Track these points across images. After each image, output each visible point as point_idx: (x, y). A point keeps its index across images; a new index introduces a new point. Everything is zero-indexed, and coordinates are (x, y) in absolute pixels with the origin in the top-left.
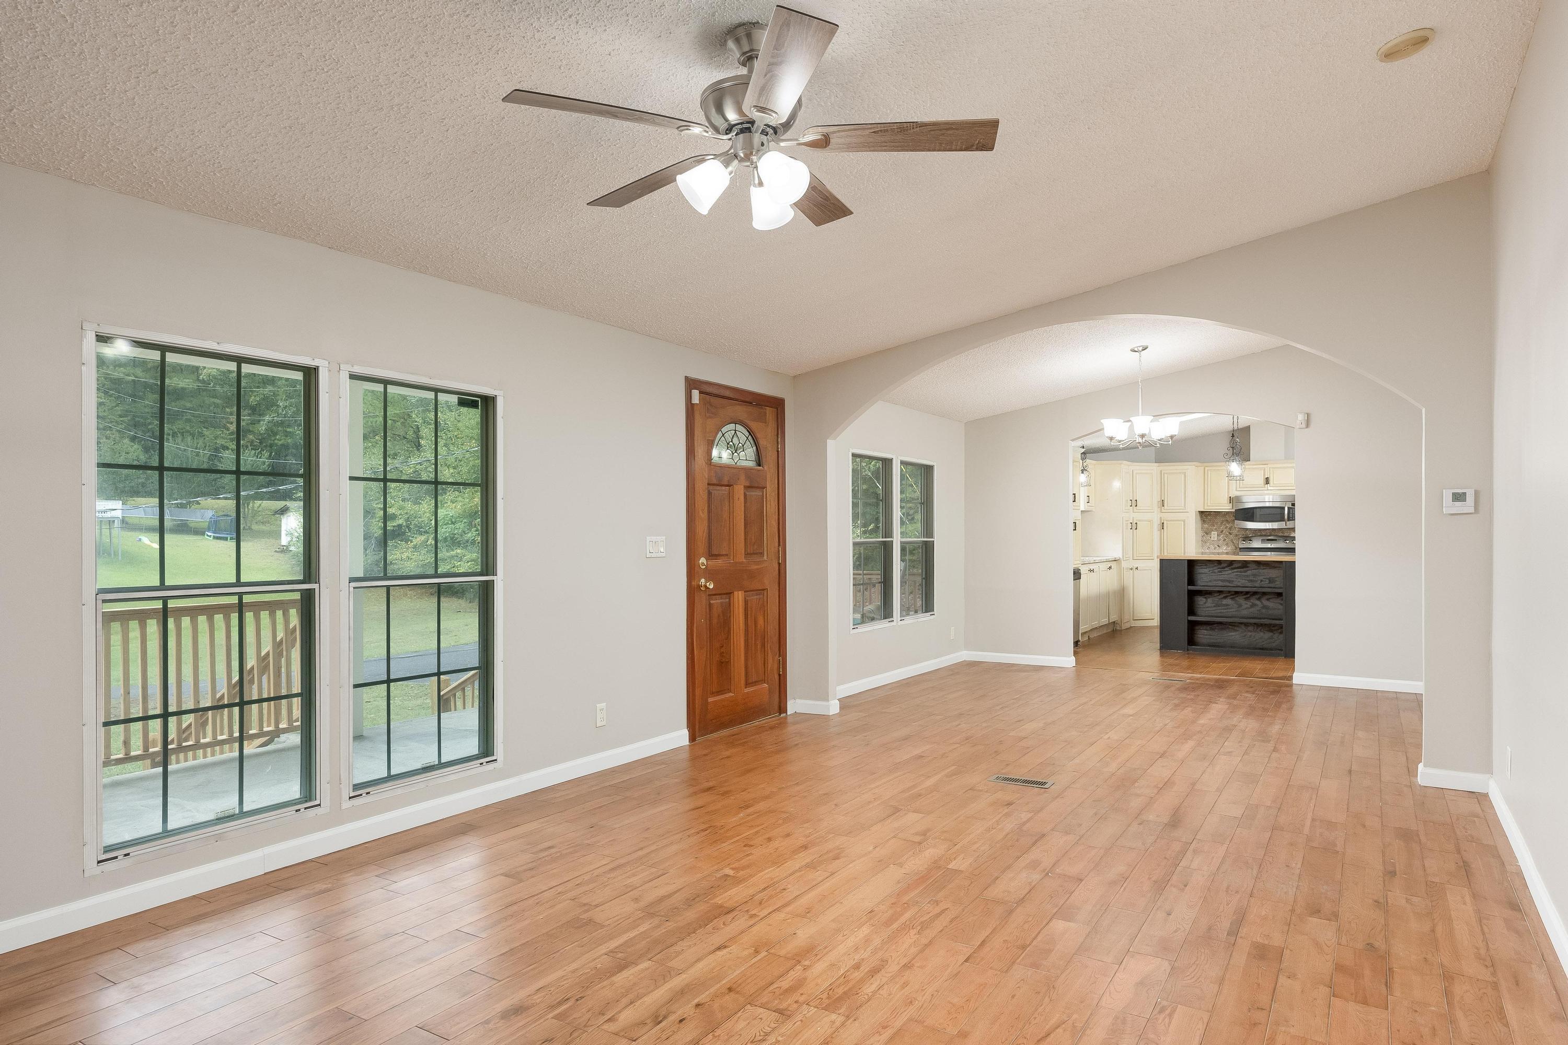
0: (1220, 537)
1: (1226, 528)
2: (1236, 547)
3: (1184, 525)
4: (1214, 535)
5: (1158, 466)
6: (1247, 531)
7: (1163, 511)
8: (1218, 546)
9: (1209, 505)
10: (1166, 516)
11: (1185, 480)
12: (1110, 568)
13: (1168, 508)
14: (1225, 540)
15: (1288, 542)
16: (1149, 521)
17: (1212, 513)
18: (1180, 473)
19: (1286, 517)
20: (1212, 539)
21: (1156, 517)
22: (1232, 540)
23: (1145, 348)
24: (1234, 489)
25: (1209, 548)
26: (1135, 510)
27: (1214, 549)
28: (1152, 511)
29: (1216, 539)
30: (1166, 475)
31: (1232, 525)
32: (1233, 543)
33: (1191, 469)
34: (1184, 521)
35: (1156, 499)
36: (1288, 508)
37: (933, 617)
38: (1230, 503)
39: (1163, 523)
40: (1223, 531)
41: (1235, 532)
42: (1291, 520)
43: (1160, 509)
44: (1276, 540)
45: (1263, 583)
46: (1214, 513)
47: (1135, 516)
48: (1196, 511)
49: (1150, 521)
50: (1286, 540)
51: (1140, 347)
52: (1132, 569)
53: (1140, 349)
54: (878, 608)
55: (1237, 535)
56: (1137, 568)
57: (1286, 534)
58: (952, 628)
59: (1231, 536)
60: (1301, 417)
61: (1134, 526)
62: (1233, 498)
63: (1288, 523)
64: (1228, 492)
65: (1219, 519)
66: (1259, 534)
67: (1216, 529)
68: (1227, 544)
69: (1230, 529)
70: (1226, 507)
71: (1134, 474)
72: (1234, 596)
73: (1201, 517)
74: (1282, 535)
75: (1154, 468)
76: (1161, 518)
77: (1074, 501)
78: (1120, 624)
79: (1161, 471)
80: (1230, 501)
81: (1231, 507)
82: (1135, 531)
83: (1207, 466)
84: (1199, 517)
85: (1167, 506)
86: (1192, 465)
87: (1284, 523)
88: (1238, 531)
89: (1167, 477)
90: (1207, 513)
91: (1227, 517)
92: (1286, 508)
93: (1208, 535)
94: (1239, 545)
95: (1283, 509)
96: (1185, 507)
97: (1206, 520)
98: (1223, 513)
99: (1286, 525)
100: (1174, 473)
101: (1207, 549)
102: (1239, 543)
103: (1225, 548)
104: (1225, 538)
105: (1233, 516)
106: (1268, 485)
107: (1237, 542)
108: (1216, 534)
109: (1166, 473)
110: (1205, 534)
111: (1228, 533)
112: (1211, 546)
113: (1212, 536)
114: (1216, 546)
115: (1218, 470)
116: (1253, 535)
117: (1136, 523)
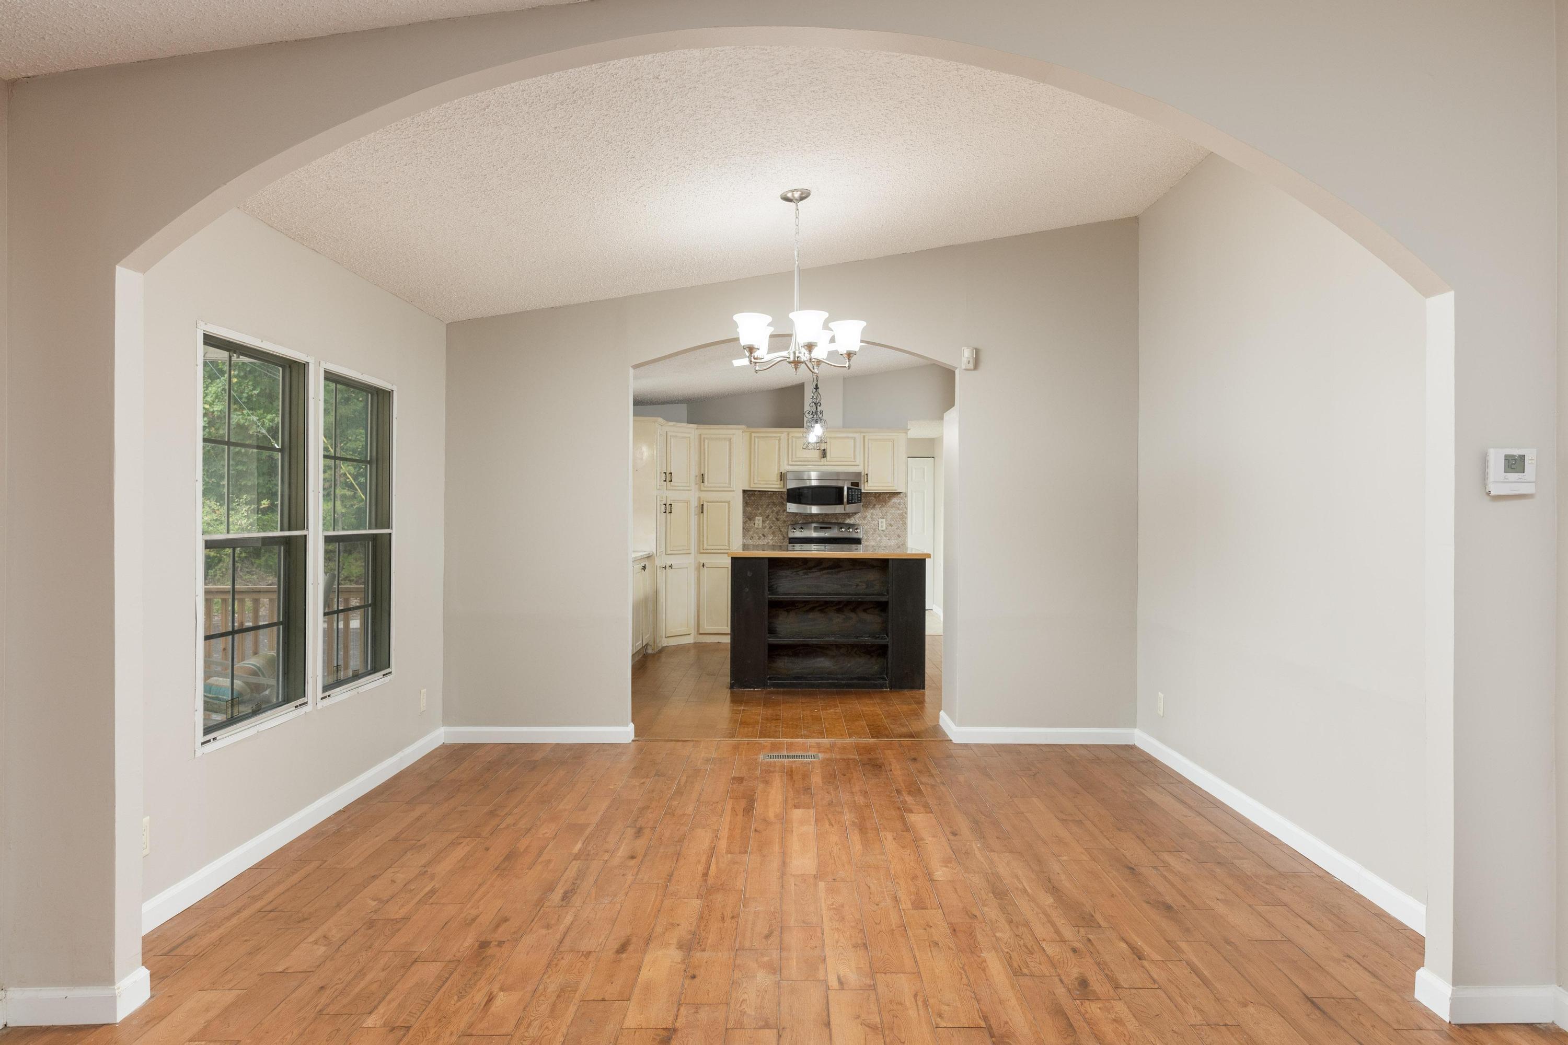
0: (766, 524)
1: (772, 512)
2: (784, 536)
3: (729, 507)
4: (759, 520)
5: (697, 429)
6: (798, 517)
7: (703, 489)
8: (764, 535)
9: (756, 482)
10: (705, 496)
11: (730, 449)
12: (644, 568)
13: (709, 485)
14: (771, 527)
15: (843, 530)
17: (756, 493)
18: (725, 439)
19: (845, 500)
20: (756, 526)
21: (692, 496)
22: (779, 528)
23: (804, 196)
24: (786, 462)
25: (752, 537)
26: (669, 487)
27: (759, 539)
28: (688, 488)
29: (761, 527)
30: (706, 441)
31: (779, 508)
32: (781, 531)
33: (737, 434)
34: (729, 503)
35: (694, 472)
36: (848, 489)
37: (388, 678)
39: (702, 505)
40: (769, 516)
42: (850, 503)
43: (698, 485)
44: (830, 528)
45: (859, 587)
46: (759, 493)
47: (671, 496)
48: (741, 490)
49: (687, 502)
50: (841, 528)
51: (797, 190)
52: (665, 568)
53: (797, 195)
54: (271, 662)
55: (785, 521)
56: (671, 566)
57: (840, 521)
58: (424, 691)
59: (778, 522)
60: (967, 354)
61: (668, 509)
62: (784, 473)
63: (847, 506)
64: (779, 466)
65: (765, 501)
66: (810, 520)
67: (760, 514)
68: (773, 533)
69: (778, 513)
70: (774, 485)
71: (669, 437)
72: (824, 607)
73: (746, 497)
74: (836, 521)
75: (691, 431)
76: (700, 497)
78: (653, 645)
79: (700, 435)
80: (779, 477)
81: (781, 485)
82: (668, 515)
83: (753, 432)
84: (743, 495)
85: (708, 483)
86: (739, 429)
87: (843, 506)
88: (787, 516)
89: (708, 443)
90: (751, 493)
91: (774, 498)
92: (845, 489)
93: (752, 522)
94: (788, 534)
95: (841, 489)
96: (730, 483)
97: (748, 501)
98: (769, 493)
99: (845, 510)
100: (716, 439)
101: (750, 539)
102: (788, 532)
103: (771, 538)
104: (771, 524)
105: (782, 497)
106: (825, 458)
107: (786, 531)
108: (761, 520)
109: (707, 439)
110: (747, 519)
111: (774, 519)
112: (755, 535)
113: (757, 522)
114: (761, 535)
115: (767, 437)
116: (804, 522)
117: (671, 505)
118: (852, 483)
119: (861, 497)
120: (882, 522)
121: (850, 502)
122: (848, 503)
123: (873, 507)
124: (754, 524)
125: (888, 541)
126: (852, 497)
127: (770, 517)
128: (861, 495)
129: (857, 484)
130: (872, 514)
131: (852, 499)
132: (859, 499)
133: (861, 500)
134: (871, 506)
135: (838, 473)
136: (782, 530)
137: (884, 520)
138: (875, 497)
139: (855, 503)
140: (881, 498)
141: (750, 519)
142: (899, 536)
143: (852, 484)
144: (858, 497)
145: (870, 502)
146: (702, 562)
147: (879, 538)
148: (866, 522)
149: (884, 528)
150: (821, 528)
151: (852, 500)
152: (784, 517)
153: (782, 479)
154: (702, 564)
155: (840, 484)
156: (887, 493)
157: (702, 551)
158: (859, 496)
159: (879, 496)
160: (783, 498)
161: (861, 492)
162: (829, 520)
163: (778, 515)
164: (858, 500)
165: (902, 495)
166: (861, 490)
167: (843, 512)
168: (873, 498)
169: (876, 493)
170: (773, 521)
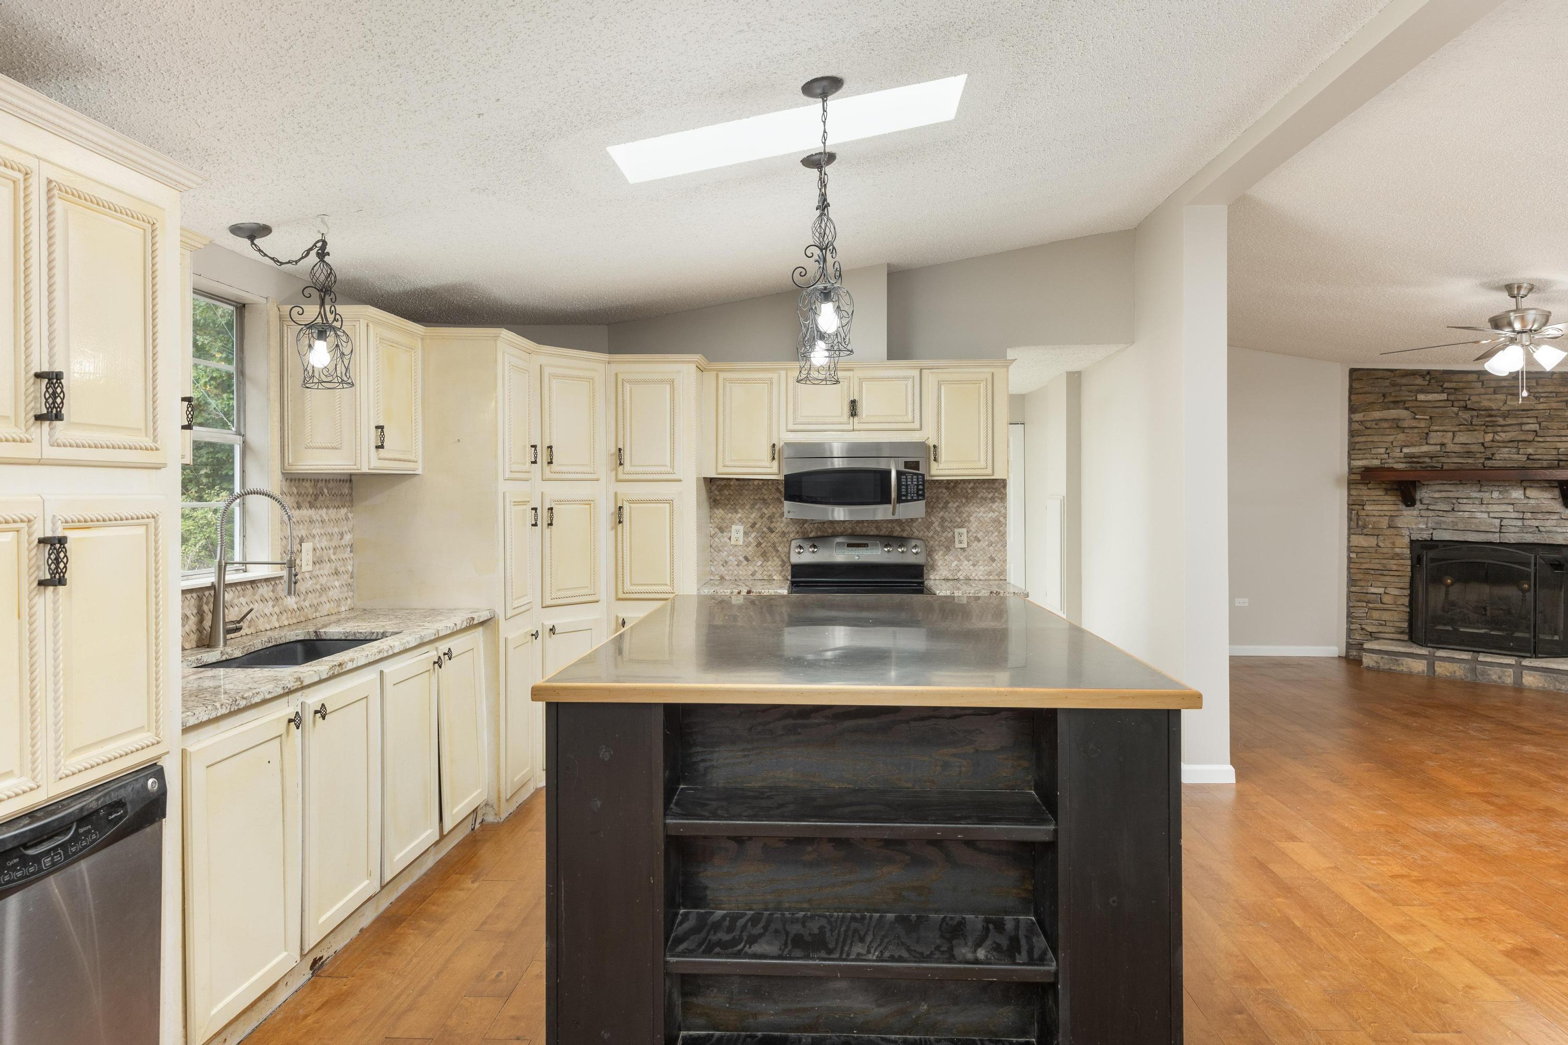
0: (750, 539)
1: (761, 517)
2: (783, 561)
3: (671, 511)
5: (610, 363)
6: (806, 526)
7: (621, 477)
8: (746, 559)
9: (727, 463)
10: (626, 491)
11: (674, 402)
13: (633, 469)
14: (759, 545)
15: (891, 549)
16: (588, 502)
17: (732, 483)
18: (664, 382)
19: (894, 495)
20: (733, 542)
21: (601, 493)
22: (774, 544)
24: (782, 426)
25: (726, 562)
26: (546, 475)
27: (738, 565)
28: (592, 477)
29: (741, 543)
30: (627, 387)
31: (774, 510)
32: (777, 551)
33: (688, 374)
34: (670, 503)
35: (605, 447)
36: (899, 474)
38: (774, 458)
39: (620, 508)
40: (754, 523)
41: (780, 526)
42: (903, 501)
43: (614, 473)
44: (866, 545)
46: (737, 483)
47: (549, 493)
48: (698, 479)
49: (590, 503)
52: (535, 635)
55: (783, 535)
56: (552, 630)
57: (884, 532)
59: (772, 535)
61: (545, 517)
62: (779, 447)
63: (897, 505)
64: (769, 432)
65: (749, 496)
66: (832, 531)
67: (740, 520)
68: (764, 554)
69: (771, 518)
70: (766, 469)
71: (546, 378)
73: (710, 491)
74: (877, 533)
76: (616, 493)
77: (380, 447)
78: (495, 806)
79: (616, 374)
80: (774, 454)
81: (775, 469)
82: (547, 531)
83: (722, 370)
84: (703, 487)
85: (631, 466)
86: (689, 362)
87: (890, 507)
88: (787, 525)
89: (631, 390)
90: (723, 483)
91: (765, 492)
92: (893, 474)
93: (725, 534)
94: (789, 558)
95: (889, 473)
96: (673, 467)
97: (718, 498)
98: (756, 483)
99: (893, 514)
100: (646, 382)
101: (723, 565)
102: (789, 553)
103: (760, 563)
104: (760, 539)
105: (778, 489)
106: (856, 418)
107: (786, 550)
108: (742, 532)
109: (629, 382)
110: (717, 530)
111: (765, 529)
112: (731, 558)
113: (734, 535)
114: (741, 558)
115: (748, 380)
116: (819, 534)
117: (551, 509)
118: (906, 462)
119: (923, 490)
120: (960, 534)
121: (904, 498)
122: (899, 500)
123: (943, 507)
124: (730, 539)
125: (971, 567)
126: (907, 489)
127: (757, 526)
128: (923, 485)
129: (916, 465)
130: (943, 519)
131: (907, 491)
132: (920, 492)
133: (923, 495)
134: (941, 506)
135: (878, 446)
136: (779, 549)
137: (964, 530)
138: (947, 488)
139: (912, 500)
140: (959, 491)
141: (721, 530)
142: (993, 560)
143: (907, 465)
144: (918, 490)
145: (937, 498)
146: (622, 615)
147: (956, 563)
148: (931, 534)
149: (965, 545)
150: (849, 545)
151: (906, 496)
152: (782, 525)
153: (776, 456)
154: (620, 621)
155: (882, 465)
156: (969, 481)
157: (621, 595)
158: (921, 487)
159: (954, 487)
160: (780, 492)
161: (924, 481)
162: (864, 530)
163: (772, 522)
164: (918, 495)
165: (997, 484)
166: (923, 475)
167: (890, 517)
168: (945, 491)
169: (949, 482)
170: (763, 532)
